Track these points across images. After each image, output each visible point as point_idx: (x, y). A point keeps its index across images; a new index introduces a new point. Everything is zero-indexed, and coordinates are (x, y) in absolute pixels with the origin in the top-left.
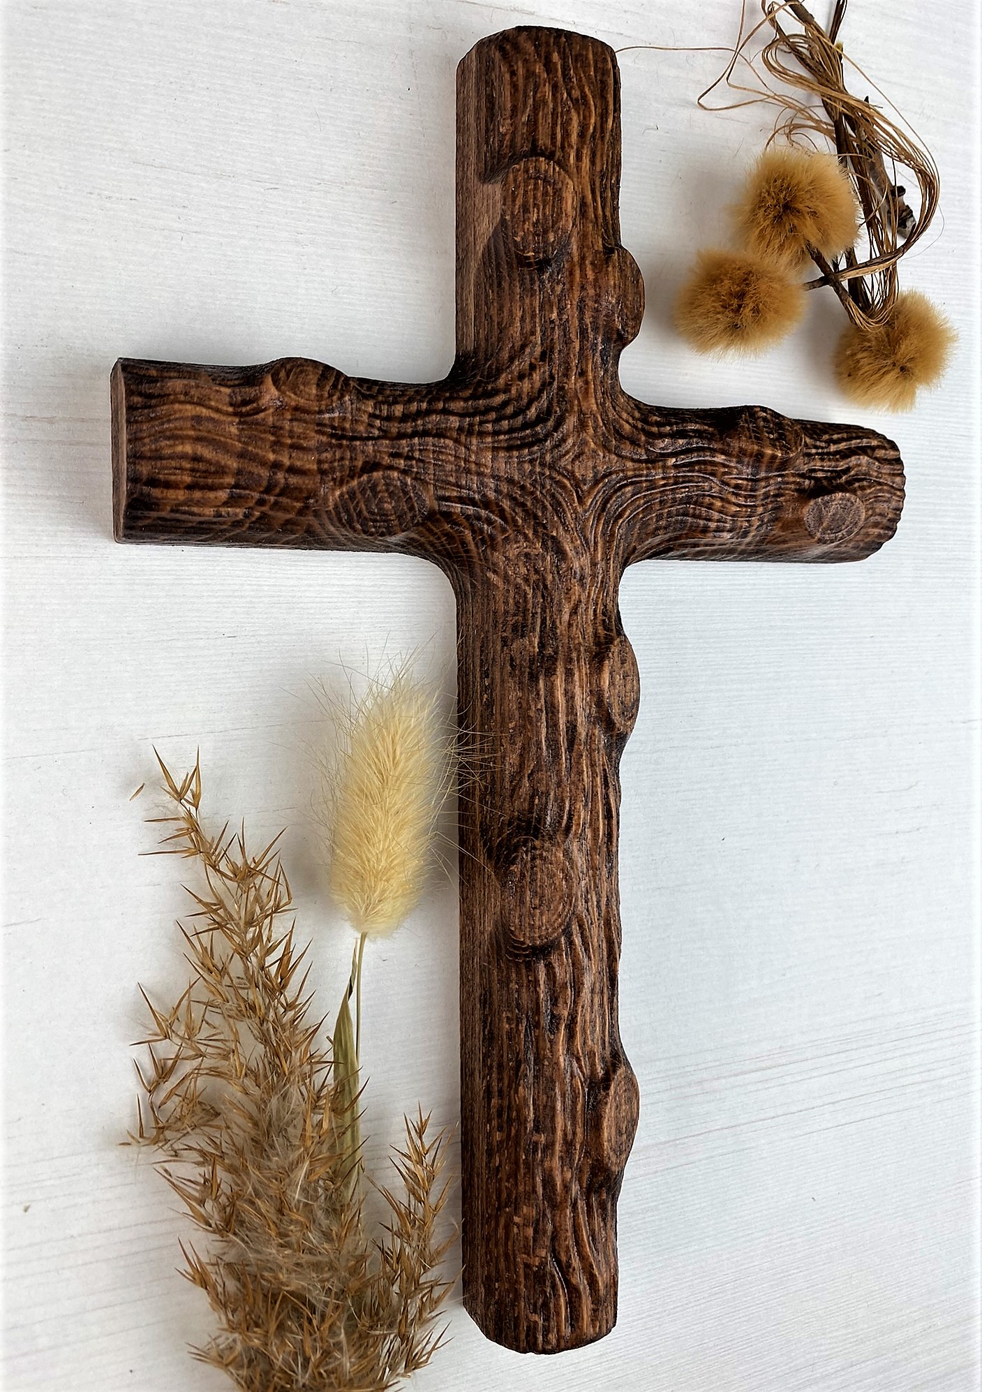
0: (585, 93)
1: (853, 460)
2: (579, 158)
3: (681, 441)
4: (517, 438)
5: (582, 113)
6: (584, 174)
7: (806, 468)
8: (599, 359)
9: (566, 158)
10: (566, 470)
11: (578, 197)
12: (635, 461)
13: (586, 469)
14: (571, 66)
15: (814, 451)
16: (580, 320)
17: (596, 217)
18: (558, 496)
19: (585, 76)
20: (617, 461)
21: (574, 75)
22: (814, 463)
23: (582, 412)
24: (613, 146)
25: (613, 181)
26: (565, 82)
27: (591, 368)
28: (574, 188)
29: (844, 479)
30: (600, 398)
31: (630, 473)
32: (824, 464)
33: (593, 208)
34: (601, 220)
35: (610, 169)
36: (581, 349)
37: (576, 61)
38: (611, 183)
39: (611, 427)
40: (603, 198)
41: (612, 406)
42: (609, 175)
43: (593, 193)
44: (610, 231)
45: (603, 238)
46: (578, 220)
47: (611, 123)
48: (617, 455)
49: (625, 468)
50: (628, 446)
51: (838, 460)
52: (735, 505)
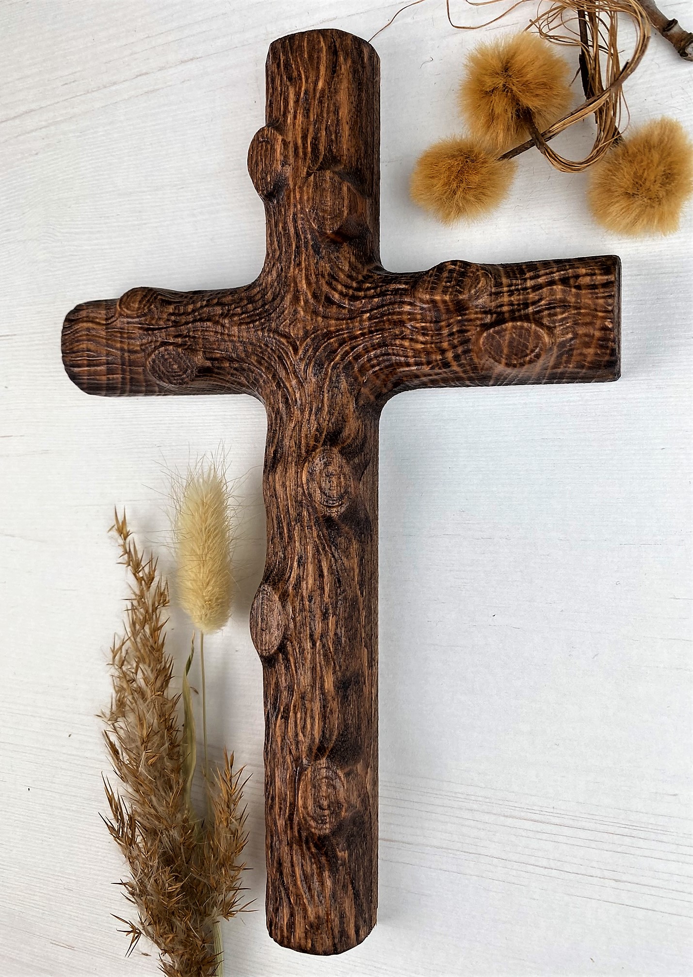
0: (300, 71)
1: (546, 292)
3: (376, 300)
4: (256, 315)
5: (298, 86)
7: (493, 304)
8: (312, 252)
9: (285, 121)
10: (286, 332)
11: (291, 145)
12: (337, 319)
13: (298, 330)
14: (291, 57)
15: (505, 289)
16: (296, 227)
17: (305, 154)
18: (281, 350)
19: (301, 60)
20: (323, 321)
21: (294, 62)
22: (502, 300)
23: (298, 291)
24: (330, 98)
25: (329, 123)
26: (288, 69)
27: (303, 259)
28: (283, 140)
29: (531, 309)
30: (313, 278)
31: (332, 329)
32: (512, 299)
33: (303, 148)
34: (309, 155)
35: (325, 115)
36: (297, 247)
37: (296, 52)
38: (327, 125)
39: (323, 298)
40: (316, 138)
41: (327, 282)
42: (325, 120)
43: (304, 138)
44: (321, 160)
45: (309, 167)
46: (291, 160)
47: (320, 85)
48: (323, 317)
49: (329, 326)
50: (334, 309)
51: (528, 293)
52: (422, 343)
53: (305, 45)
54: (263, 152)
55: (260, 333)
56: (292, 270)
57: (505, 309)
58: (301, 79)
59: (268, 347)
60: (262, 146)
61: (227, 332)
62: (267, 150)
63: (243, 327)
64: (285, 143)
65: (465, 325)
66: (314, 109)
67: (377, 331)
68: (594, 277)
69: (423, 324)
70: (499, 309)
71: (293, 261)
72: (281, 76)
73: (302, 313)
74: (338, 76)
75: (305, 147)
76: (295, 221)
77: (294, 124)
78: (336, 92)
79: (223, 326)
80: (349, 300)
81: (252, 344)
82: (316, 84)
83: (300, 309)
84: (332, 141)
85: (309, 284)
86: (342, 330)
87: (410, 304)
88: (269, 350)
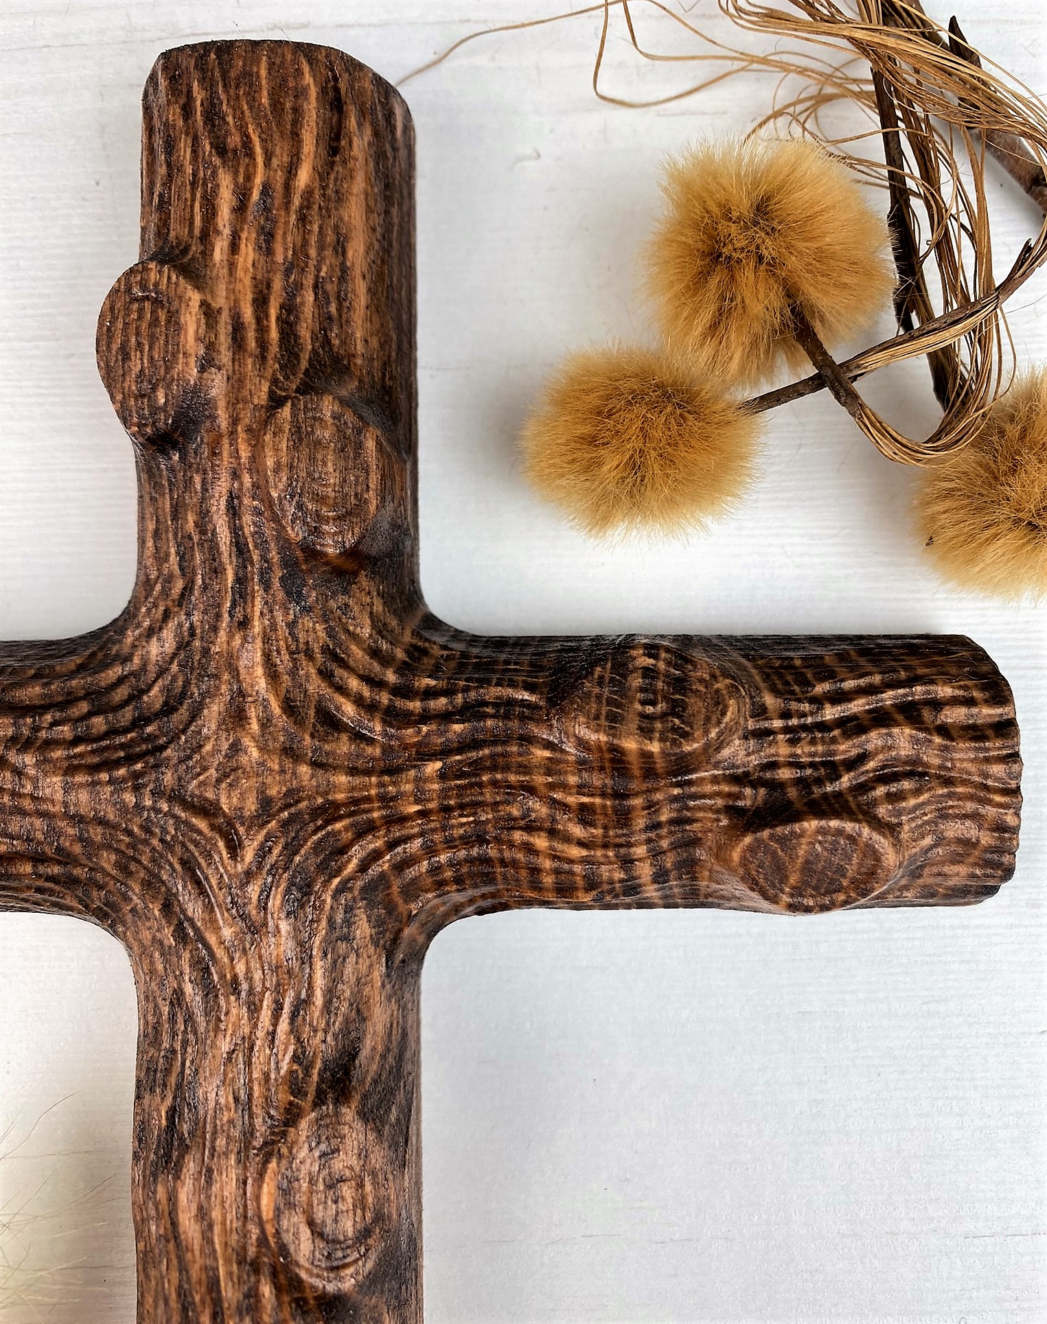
0: (248, 137)
1: (874, 739)
2: (234, 247)
3: (458, 727)
4: (116, 748)
5: (242, 170)
6: (240, 273)
7: (754, 760)
8: (281, 595)
9: (207, 253)
10: (206, 799)
11: (225, 318)
12: (353, 771)
13: (242, 797)
14: (223, 97)
15: (777, 724)
16: (236, 531)
17: (263, 344)
18: (192, 847)
19: (251, 108)
20: (313, 776)
21: (230, 111)
22: (773, 751)
23: (242, 694)
24: (325, 212)
25: (323, 274)
26: (213, 125)
27: (257, 614)
28: (204, 304)
29: (846, 781)
30: (283, 661)
31: (340, 797)
32: (799, 752)
33: (257, 330)
34: (274, 349)
35: (313, 252)
36: (241, 581)
37: (237, 87)
38: (317, 277)
39: (312, 712)
40: (290, 309)
41: (320, 672)
42: (312, 263)
43: (261, 302)
44: (304, 364)
45: (275, 382)
46: (225, 356)
47: (304, 177)
48: (315, 765)
49: (331, 788)
50: (343, 746)
51: (834, 741)
52: (581, 844)
53: (263, 72)
54: (144, 325)
55: (129, 798)
56: (224, 639)
57: (785, 774)
58: (250, 154)
59: (152, 833)
60: (141, 311)
61: (28, 788)
62: (155, 322)
63: (80, 778)
64: (209, 313)
65: (688, 809)
66: (285, 233)
67: (462, 807)
68: (975, 710)
69: (585, 800)
70: (768, 775)
71: (226, 615)
72: (195, 139)
73: (255, 753)
74: (344, 162)
75: (262, 329)
76: (233, 511)
77: (232, 266)
78: (340, 198)
79: (19, 772)
80: (385, 722)
81: (103, 822)
82: (291, 171)
83: (247, 742)
84: (330, 318)
85: (273, 675)
86: (368, 799)
87: (549, 745)
88: (155, 842)
